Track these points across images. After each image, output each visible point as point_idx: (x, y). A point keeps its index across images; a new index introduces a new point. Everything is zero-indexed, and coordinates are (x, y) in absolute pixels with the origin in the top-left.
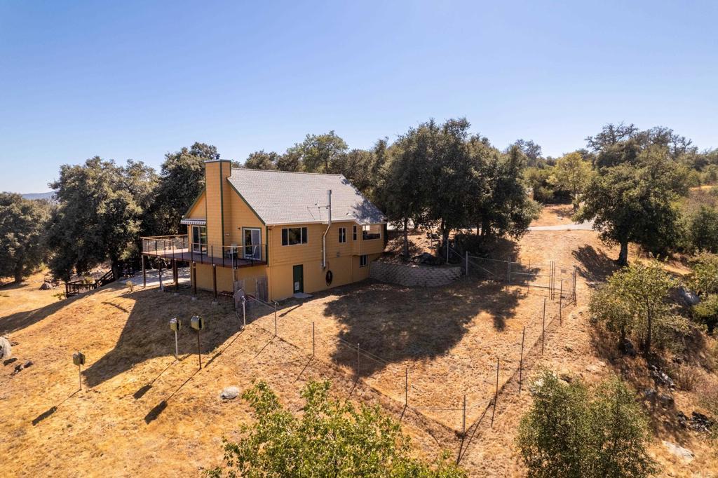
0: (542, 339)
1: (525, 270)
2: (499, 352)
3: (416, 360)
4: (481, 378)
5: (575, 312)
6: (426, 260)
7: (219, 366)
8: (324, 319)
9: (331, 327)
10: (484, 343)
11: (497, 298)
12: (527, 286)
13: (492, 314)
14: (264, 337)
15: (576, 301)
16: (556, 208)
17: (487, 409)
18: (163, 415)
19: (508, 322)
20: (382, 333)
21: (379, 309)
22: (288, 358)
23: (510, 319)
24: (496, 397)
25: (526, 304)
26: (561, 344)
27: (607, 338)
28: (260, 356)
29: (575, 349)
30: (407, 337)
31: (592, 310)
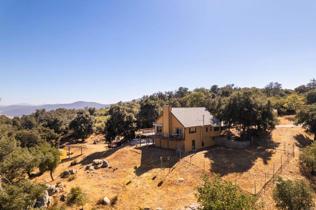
0: (281, 168)
1: (274, 143)
2: (266, 171)
3: (237, 173)
4: (260, 179)
5: (294, 159)
6: (237, 139)
7: (175, 172)
8: (205, 158)
9: (208, 161)
10: (260, 168)
11: (264, 153)
12: (275, 149)
13: (262, 159)
14: (187, 164)
15: (294, 155)
16: (288, 117)
17: (262, 189)
18: (162, 185)
19: (268, 161)
20: (225, 164)
21: (223, 156)
22: (196, 170)
23: (269, 161)
24: (265, 185)
25: (275, 156)
26: (288, 170)
27: (307, 169)
28: (187, 169)
29: (293, 172)
30: (234, 165)
31: (300, 159)
